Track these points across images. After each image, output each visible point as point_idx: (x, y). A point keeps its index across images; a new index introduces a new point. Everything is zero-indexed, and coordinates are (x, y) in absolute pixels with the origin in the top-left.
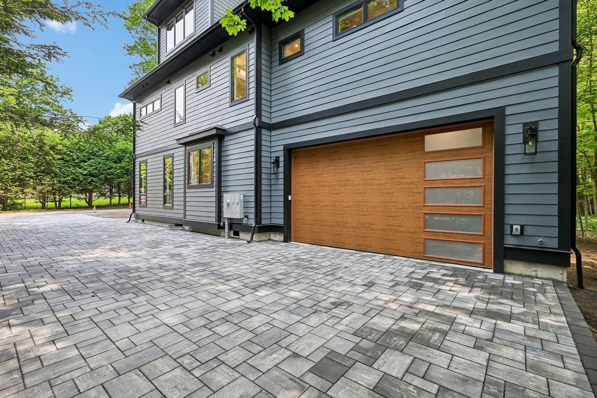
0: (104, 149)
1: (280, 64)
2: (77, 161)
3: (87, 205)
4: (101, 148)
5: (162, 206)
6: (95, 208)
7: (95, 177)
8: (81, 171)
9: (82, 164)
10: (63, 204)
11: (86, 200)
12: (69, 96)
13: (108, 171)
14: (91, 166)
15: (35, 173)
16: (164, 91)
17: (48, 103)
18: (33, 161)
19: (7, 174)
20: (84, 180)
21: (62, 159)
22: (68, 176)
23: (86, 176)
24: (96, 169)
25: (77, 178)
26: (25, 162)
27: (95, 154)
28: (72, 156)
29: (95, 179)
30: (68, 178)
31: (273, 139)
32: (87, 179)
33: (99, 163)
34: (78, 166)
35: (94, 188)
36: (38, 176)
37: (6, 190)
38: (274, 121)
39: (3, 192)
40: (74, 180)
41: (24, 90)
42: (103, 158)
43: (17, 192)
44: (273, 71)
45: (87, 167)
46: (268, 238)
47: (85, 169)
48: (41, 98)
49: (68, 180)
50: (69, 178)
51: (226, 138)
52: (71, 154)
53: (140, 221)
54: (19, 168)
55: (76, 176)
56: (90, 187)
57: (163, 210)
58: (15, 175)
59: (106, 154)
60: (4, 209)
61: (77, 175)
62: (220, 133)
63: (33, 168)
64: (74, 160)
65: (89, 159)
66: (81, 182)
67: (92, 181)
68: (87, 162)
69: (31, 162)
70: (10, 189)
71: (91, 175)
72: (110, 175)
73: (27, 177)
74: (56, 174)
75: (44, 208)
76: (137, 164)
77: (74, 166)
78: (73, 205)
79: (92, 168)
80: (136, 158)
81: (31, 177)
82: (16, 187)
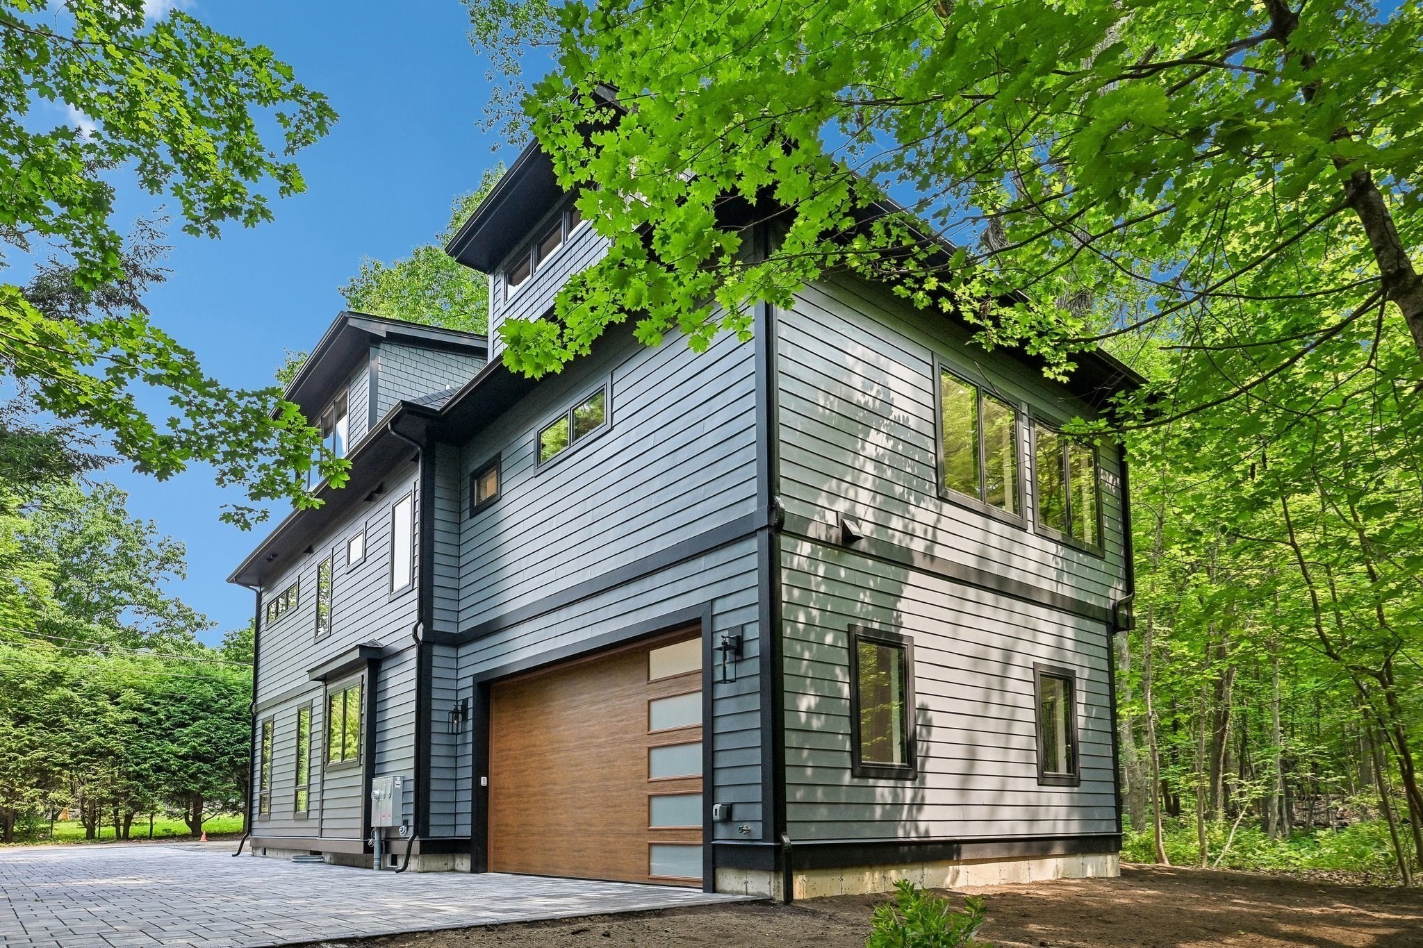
0: (232, 692)
1: (471, 517)
2: (167, 724)
3: (188, 830)
4: (224, 691)
5: (291, 815)
6: (204, 836)
7: (205, 761)
8: (174, 747)
9: (177, 732)
10: (134, 830)
11: (187, 819)
12: (177, 566)
13: (238, 746)
14: (198, 735)
15: (73, 755)
16: (302, 569)
17: (128, 588)
18: (70, 727)
19: (15, 758)
20: (180, 770)
21: (134, 721)
22: (145, 760)
23: (186, 760)
24: (208, 742)
25: (164, 765)
26: (53, 732)
27: (209, 707)
28: (156, 713)
29: (206, 767)
30: (143, 766)
31: (463, 662)
32: (187, 766)
33: (218, 728)
34: (168, 735)
35: (203, 788)
36: (79, 763)
37: (12, 795)
38: (463, 628)
39: (4, 799)
40: (158, 769)
41: (75, 560)
42: (227, 715)
43: (33, 800)
44: (463, 529)
45: (189, 739)
46: (450, 866)
47: (184, 744)
48: (112, 576)
49: (145, 769)
50: (147, 766)
51: (385, 666)
52: (155, 708)
53: (260, 852)
54: (41, 745)
55: (164, 760)
56: (193, 787)
57: (293, 824)
58: (30, 761)
59: (234, 706)
60: (8, 838)
61: (165, 757)
62: (372, 655)
63: (69, 744)
64: (159, 722)
65: (194, 719)
66: (174, 773)
67: (199, 770)
68: (189, 725)
69: (67, 730)
70: (19, 793)
71: (198, 757)
72: (242, 755)
73: (56, 765)
74: (118, 757)
75: (91, 836)
76: (259, 725)
77: (159, 737)
78: (158, 830)
79: (199, 740)
80: (257, 714)
81: (64, 765)
82: (32, 787)
